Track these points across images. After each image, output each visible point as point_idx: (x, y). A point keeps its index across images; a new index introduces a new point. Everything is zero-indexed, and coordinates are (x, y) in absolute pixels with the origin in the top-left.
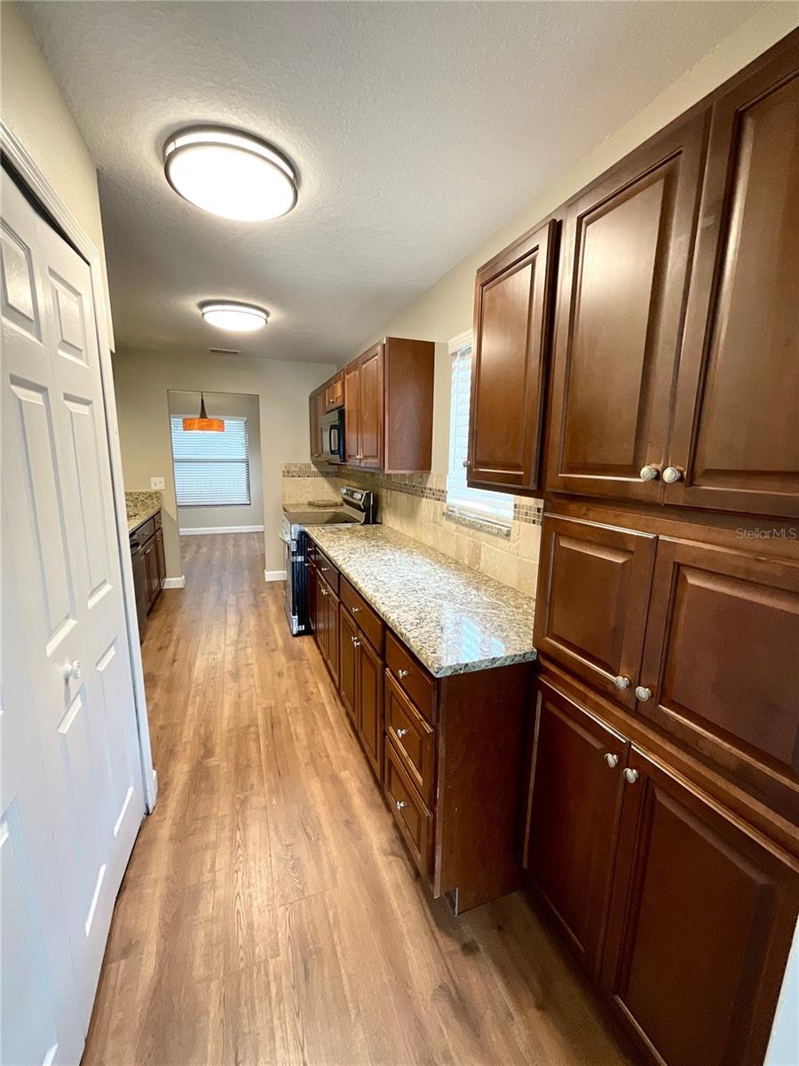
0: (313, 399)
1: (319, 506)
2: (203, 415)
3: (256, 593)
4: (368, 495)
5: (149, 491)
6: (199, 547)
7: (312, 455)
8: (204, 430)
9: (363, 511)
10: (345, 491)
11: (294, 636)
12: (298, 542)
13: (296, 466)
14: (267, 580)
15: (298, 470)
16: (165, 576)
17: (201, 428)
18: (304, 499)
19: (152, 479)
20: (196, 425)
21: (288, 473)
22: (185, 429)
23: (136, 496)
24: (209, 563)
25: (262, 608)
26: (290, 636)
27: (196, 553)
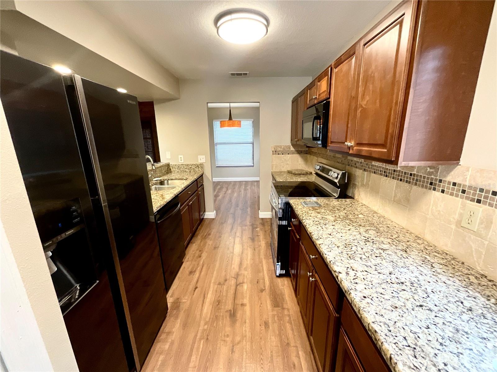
0: (295, 101)
1: (295, 174)
2: (230, 118)
3: (253, 227)
4: (344, 175)
5: (197, 163)
6: (227, 189)
7: (291, 140)
8: (230, 127)
9: (338, 187)
10: (318, 167)
11: (277, 276)
12: (283, 210)
13: (280, 147)
14: (260, 217)
15: (282, 150)
16: (205, 211)
17: (229, 126)
18: (285, 169)
19: (199, 156)
20: (226, 125)
21: (275, 152)
22: (221, 127)
23: (190, 166)
24: (230, 201)
25: (256, 243)
26: (275, 276)
27: (225, 193)
